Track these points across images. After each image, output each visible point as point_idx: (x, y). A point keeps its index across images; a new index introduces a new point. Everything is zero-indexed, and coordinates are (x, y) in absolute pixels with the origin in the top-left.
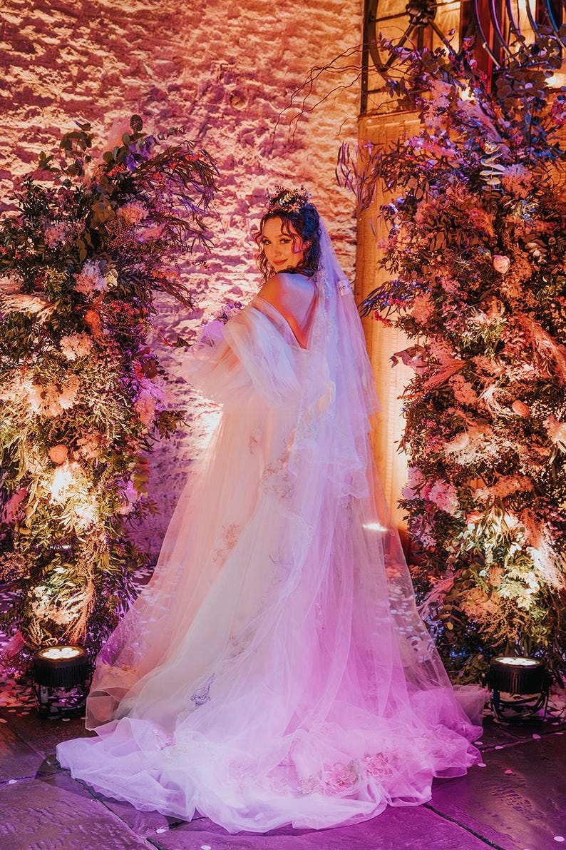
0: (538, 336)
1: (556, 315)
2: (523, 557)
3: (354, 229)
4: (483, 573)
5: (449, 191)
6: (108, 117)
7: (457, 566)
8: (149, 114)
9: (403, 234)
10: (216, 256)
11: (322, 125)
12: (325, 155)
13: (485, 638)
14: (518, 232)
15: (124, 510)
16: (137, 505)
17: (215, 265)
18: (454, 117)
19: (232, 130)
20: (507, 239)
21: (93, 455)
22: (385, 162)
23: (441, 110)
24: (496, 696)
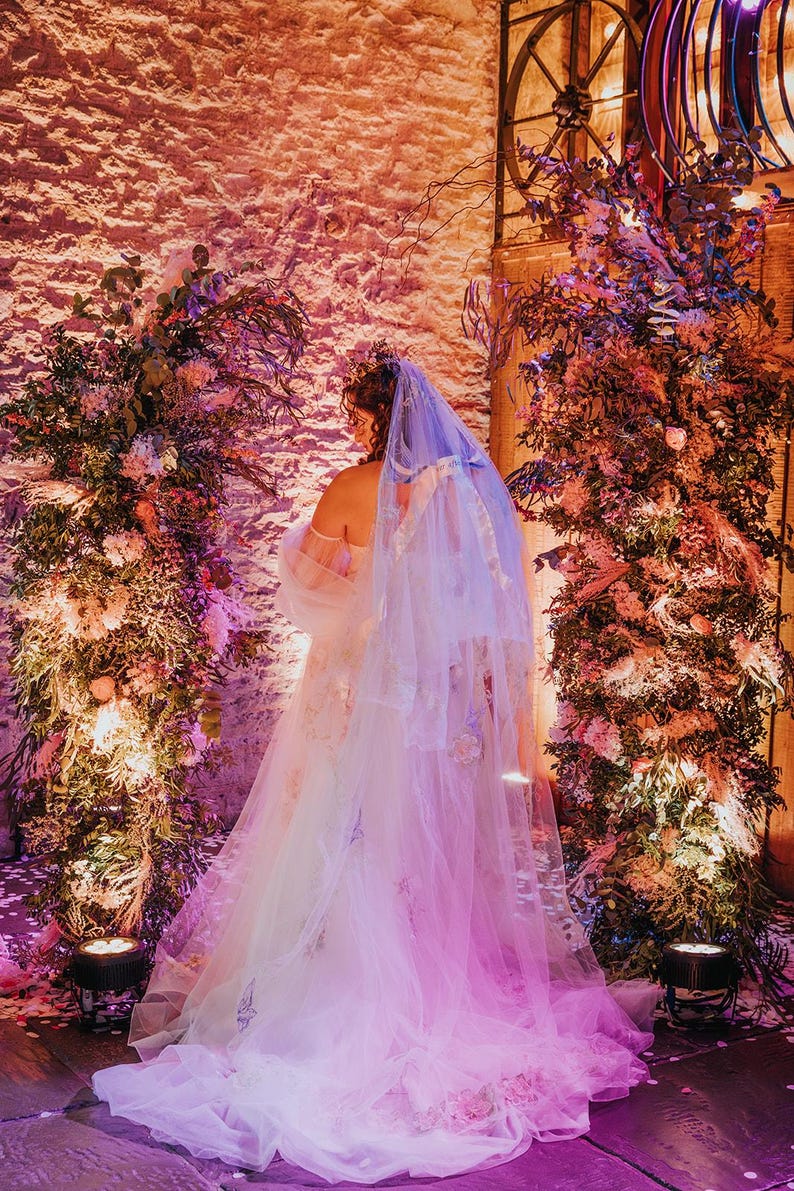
0: (723, 531)
1: (746, 503)
2: (704, 815)
3: (487, 394)
4: (653, 836)
5: (608, 344)
6: (166, 247)
7: (621, 828)
8: (219, 244)
9: (549, 400)
10: (309, 430)
11: (444, 258)
12: (450, 298)
13: (656, 920)
14: (696, 397)
15: (190, 761)
16: (206, 754)
17: (307, 441)
18: (614, 247)
19: (329, 265)
20: (683, 406)
21: (148, 689)
22: (525, 307)
23: (598, 239)
24: (671, 993)
